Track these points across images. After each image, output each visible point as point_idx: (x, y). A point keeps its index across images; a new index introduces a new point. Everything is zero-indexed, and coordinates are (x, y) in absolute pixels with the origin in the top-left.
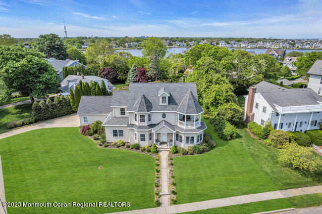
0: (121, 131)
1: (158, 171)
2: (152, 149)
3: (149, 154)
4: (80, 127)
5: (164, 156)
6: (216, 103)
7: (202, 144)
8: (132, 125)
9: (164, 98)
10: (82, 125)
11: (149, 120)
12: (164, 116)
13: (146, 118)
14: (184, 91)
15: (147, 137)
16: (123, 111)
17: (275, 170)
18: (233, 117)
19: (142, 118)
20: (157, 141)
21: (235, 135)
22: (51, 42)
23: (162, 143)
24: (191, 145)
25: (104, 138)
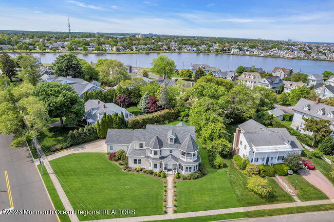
0: (140, 160)
1: (166, 191)
2: (162, 175)
3: (159, 178)
4: (108, 154)
5: (170, 180)
6: (211, 138)
7: (197, 172)
8: (148, 157)
9: (171, 139)
10: (109, 152)
11: (161, 154)
12: (171, 151)
13: (158, 153)
14: (186, 133)
15: (158, 166)
16: (141, 145)
17: (244, 193)
18: (223, 151)
19: (156, 153)
20: (165, 168)
21: (222, 165)
22: (69, 62)
23: (169, 170)
24: (189, 173)
25: (127, 164)
